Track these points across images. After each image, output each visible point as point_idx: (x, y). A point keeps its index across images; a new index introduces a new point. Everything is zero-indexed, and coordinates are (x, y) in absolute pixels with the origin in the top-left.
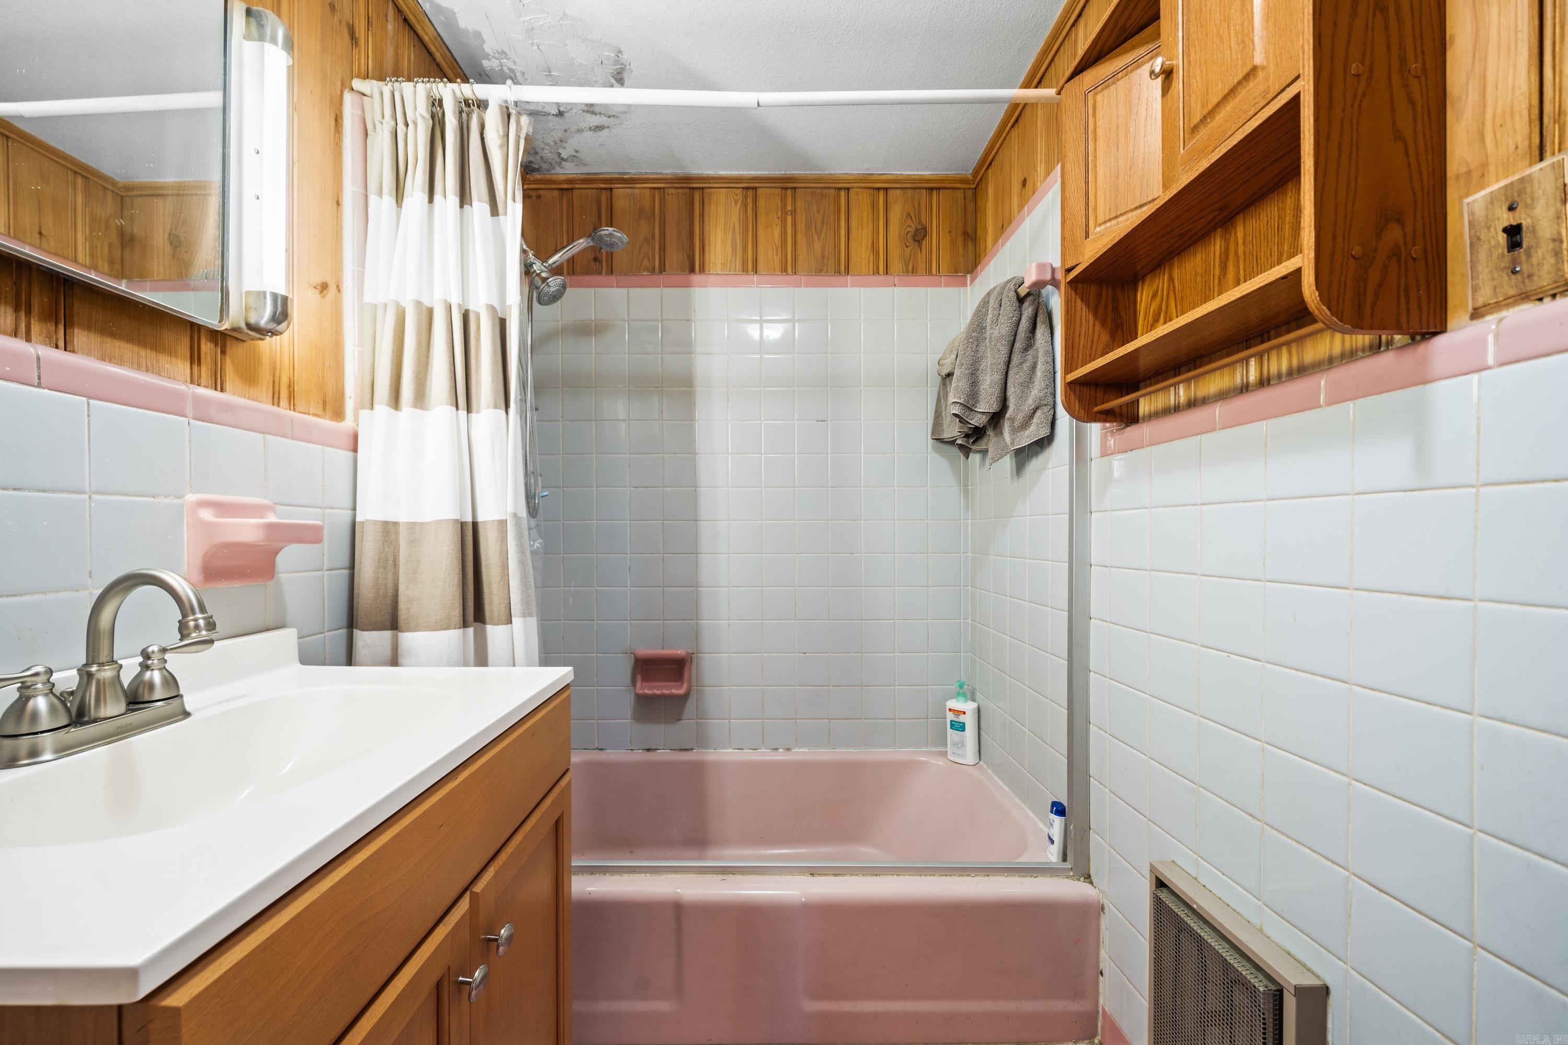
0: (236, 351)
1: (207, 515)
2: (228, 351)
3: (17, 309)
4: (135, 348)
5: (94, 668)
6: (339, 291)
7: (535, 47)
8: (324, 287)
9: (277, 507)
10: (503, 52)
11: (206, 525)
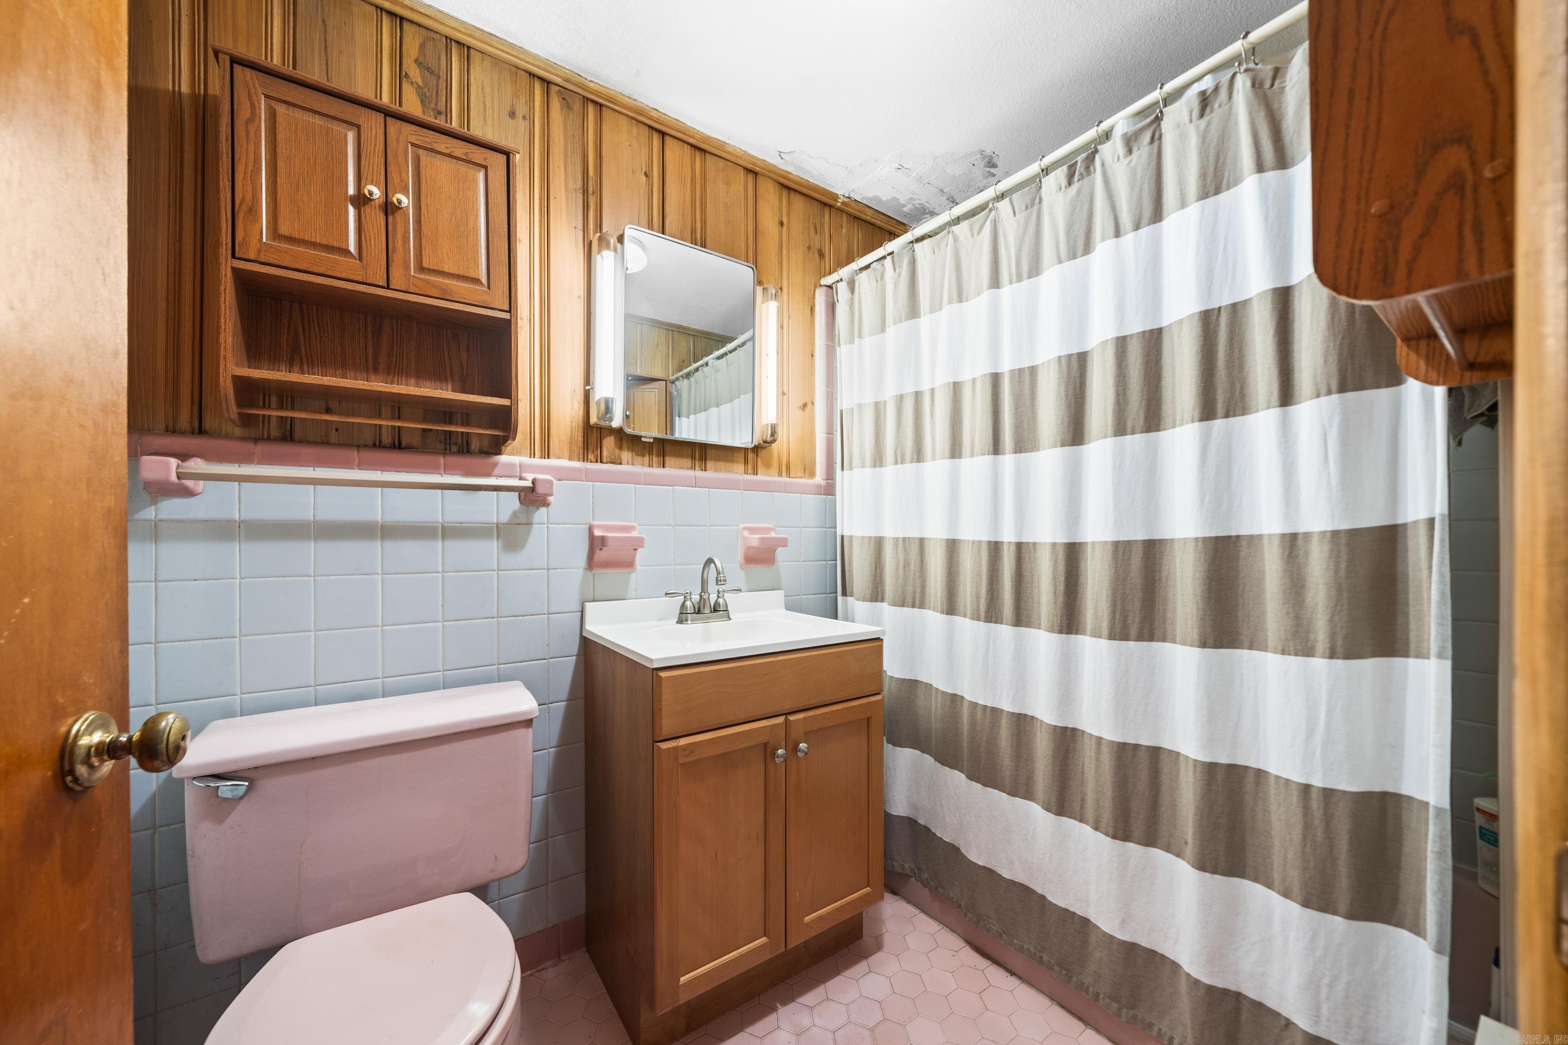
0: (762, 453)
1: (746, 534)
2: (759, 455)
3: (692, 459)
4: (725, 463)
5: (703, 594)
6: (813, 405)
7: (927, 185)
8: (805, 405)
9: (777, 529)
10: (911, 198)
11: (745, 539)
